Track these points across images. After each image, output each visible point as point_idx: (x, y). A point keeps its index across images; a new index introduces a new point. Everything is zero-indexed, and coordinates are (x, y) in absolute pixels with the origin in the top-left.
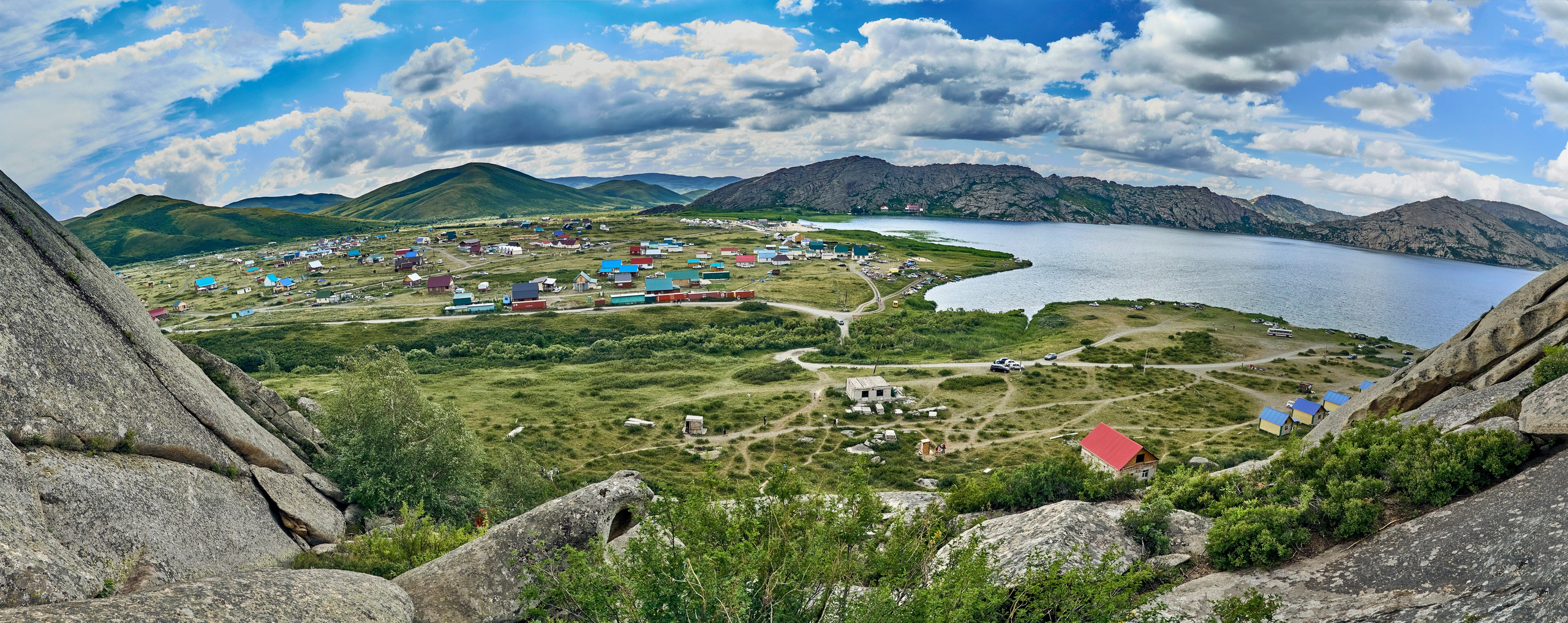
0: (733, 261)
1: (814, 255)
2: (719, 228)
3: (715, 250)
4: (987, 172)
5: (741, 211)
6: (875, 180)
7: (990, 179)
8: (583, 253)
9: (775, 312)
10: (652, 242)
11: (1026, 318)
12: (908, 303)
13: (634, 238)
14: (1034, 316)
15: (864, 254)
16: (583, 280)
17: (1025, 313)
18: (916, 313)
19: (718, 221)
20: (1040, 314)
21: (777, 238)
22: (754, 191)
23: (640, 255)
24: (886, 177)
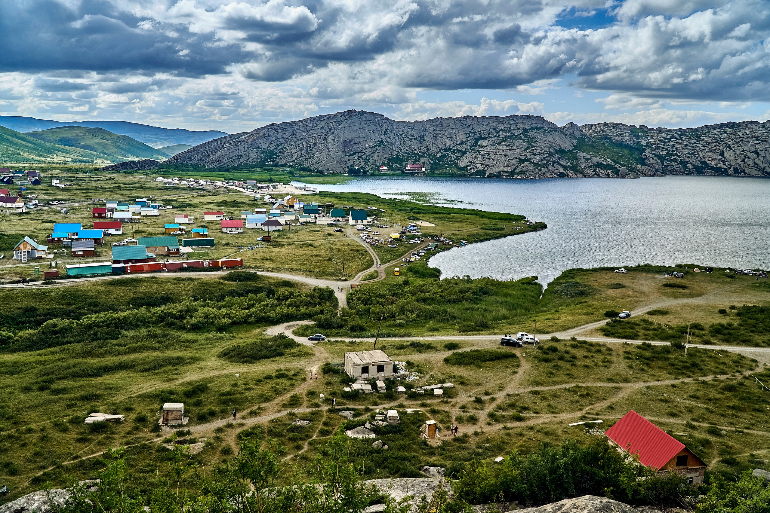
0: (218, 227)
1: (309, 220)
2: (202, 189)
3: (197, 214)
4: (494, 124)
5: (227, 170)
6: (373, 138)
7: (498, 132)
8: (28, 213)
9: (266, 282)
10: (120, 203)
11: (541, 286)
12: (411, 270)
13: (100, 197)
14: (549, 284)
15: (363, 218)
16: (28, 247)
17: (538, 281)
18: (420, 282)
19: (201, 182)
20: (557, 281)
21: (268, 201)
22: (242, 148)
23: (105, 218)
24: (385, 134)
